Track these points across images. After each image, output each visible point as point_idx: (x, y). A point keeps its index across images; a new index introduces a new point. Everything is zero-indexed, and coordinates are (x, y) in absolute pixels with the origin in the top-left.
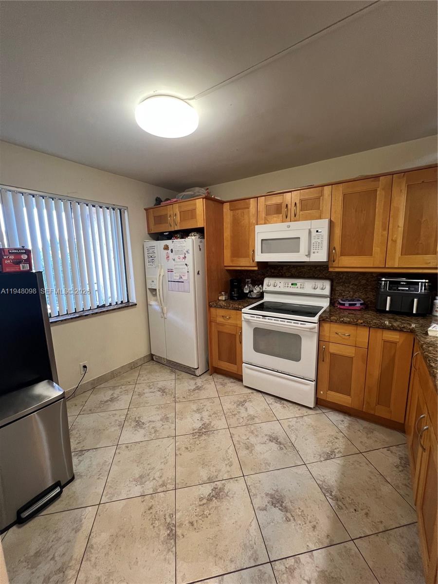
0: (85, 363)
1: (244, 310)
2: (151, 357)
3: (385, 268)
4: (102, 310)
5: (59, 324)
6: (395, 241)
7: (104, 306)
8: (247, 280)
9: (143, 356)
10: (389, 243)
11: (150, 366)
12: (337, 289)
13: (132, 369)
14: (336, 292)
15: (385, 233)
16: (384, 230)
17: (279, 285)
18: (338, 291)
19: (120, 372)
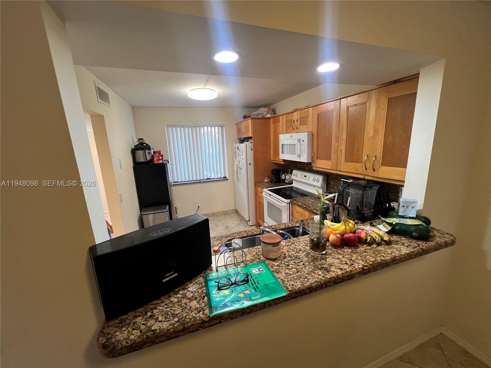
0: (199, 205)
1: (264, 190)
2: (236, 212)
3: (337, 170)
4: (209, 180)
5: (188, 185)
6: (341, 151)
7: (209, 179)
8: (289, 170)
9: (232, 209)
10: (339, 152)
11: (235, 216)
12: (331, 183)
13: (224, 214)
14: (330, 185)
15: (337, 144)
16: (336, 142)
17: (299, 176)
18: (331, 184)
19: (217, 214)
